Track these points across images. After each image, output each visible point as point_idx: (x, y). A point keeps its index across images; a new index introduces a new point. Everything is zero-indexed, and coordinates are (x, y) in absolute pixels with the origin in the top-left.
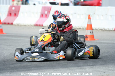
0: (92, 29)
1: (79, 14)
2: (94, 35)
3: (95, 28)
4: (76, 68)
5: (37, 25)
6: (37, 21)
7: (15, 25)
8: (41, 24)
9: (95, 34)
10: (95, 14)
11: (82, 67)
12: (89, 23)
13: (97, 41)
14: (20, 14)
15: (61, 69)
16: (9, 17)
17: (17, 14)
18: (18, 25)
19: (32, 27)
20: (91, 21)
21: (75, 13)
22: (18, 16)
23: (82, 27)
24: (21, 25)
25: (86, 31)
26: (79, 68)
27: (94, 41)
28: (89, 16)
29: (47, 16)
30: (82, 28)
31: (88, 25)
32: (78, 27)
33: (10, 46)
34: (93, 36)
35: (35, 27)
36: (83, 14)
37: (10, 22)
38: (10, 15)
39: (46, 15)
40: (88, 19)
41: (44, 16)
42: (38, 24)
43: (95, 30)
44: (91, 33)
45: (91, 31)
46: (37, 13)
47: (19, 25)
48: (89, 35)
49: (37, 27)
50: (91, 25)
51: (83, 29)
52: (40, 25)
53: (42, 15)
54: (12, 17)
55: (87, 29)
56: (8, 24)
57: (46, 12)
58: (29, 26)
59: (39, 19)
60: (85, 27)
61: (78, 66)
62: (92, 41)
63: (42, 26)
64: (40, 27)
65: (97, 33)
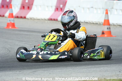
0: (109, 24)
1: (96, 9)
2: (112, 32)
3: (113, 24)
4: (90, 66)
5: (51, 19)
6: (52, 16)
7: (28, 19)
8: (55, 18)
9: (112, 30)
10: (113, 8)
11: (96, 66)
12: (106, 19)
13: (115, 38)
14: (34, 7)
15: (74, 67)
16: (22, 10)
18: (31, 19)
19: (46, 22)
20: (108, 16)
21: (92, 7)
22: (31, 9)
23: (99, 22)
24: (34, 19)
25: (103, 26)
26: (93, 66)
27: (112, 37)
28: (107, 10)
30: (98, 23)
31: (105, 20)
32: (95, 22)
34: (110, 32)
35: (49, 21)
36: (100, 9)
37: (23, 16)
38: (22, 8)
39: (61, 9)
40: (106, 14)
41: (59, 9)
42: (53, 18)
43: (113, 26)
44: (108, 29)
45: (108, 27)
46: (52, 7)
47: (33, 18)
49: (51, 21)
50: (108, 21)
51: (100, 24)
52: (54, 20)
53: (57, 9)
54: (26, 10)
55: (104, 24)
56: (21, 17)
57: (61, 6)
58: (43, 20)
59: (54, 13)
60: (102, 22)
61: (93, 65)
62: (109, 37)
63: (57, 20)
64: (54, 22)
65: (115, 29)
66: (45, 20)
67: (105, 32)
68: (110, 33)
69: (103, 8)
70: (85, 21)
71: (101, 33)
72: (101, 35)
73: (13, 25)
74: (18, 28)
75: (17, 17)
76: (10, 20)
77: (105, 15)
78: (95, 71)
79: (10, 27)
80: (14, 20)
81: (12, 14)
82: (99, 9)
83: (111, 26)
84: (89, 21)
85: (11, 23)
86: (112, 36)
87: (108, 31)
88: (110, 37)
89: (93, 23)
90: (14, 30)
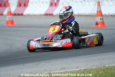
0: (102, 15)
1: (88, 1)
3: (105, 14)
4: (89, 56)
5: (47, 15)
7: (25, 16)
8: (51, 13)
9: (105, 21)
11: (94, 55)
12: (99, 10)
13: (108, 27)
16: (19, 8)
18: (28, 15)
19: (42, 17)
20: (100, 8)
22: (27, 6)
23: (92, 14)
25: (96, 17)
28: (99, 2)
30: (91, 15)
31: (98, 12)
32: (88, 14)
33: (22, 37)
35: (45, 17)
36: (92, 1)
37: (20, 13)
38: (19, 5)
39: (56, 4)
41: (54, 4)
42: (48, 13)
43: (105, 17)
44: (101, 19)
45: (101, 17)
46: (46, 2)
49: (47, 16)
50: (101, 12)
51: (93, 16)
52: (50, 15)
53: (51, 4)
54: (22, 7)
55: (97, 16)
56: (19, 15)
57: (55, 1)
58: (39, 15)
59: (49, 8)
60: (95, 14)
63: (52, 15)
64: (50, 16)
65: (107, 19)
66: (41, 15)
67: (98, 23)
68: (103, 23)
69: (94, 0)
70: (78, 14)
71: (95, 24)
72: (95, 26)
73: (12, 22)
74: (17, 25)
75: (15, 15)
76: (9, 18)
78: (94, 60)
79: (9, 25)
80: (12, 18)
81: (10, 12)
84: (82, 14)
85: (10, 20)
87: (101, 22)
88: (104, 27)
89: (87, 15)
90: (13, 27)
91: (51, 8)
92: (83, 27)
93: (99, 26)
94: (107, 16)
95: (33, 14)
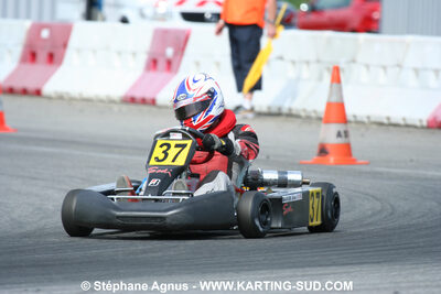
0: (344, 120)
1: (293, 62)
2: (352, 146)
3: (355, 116)
5: (133, 100)
6: (135, 86)
7: (49, 98)
8: (148, 95)
9: (356, 141)
10: (354, 61)
12: (334, 99)
13: (365, 168)
14: (70, 56)
16: (28, 67)
17: (56, 58)
18: (61, 97)
19: (115, 108)
20: (340, 90)
21: (281, 58)
22: (60, 62)
23: (304, 110)
24: (72, 99)
25: (323, 126)
27: (353, 166)
28: (336, 70)
29: (174, 65)
30: (303, 114)
31: (329, 105)
32: (290, 109)
34: (348, 147)
35: (125, 108)
36: (308, 63)
37: (31, 86)
40: (333, 81)
41: (162, 64)
42: (138, 94)
43: (353, 125)
44: (339, 135)
45: (341, 128)
46: (134, 54)
47: (66, 97)
48: (332, 145)
49: (133, 107)
50: (341, 106)
51: (308, 118)
52: (144, 101)
53: (153, 63)
54: (40, 67)
55: (327, 120)
56: (25, 92)
57: (170, 52)
58: (101, 101)
60: (315, 112)
62: (343, 166)
63: (153, 102)
64: (145, 108)
65: (362, 135)
66: (112, 102)
67: (329, 148)
68: (346, 150)
69: (318, 61)
71: (316, 150)
72: (315, 157)
74: (16, 130)
75: (11, 91)
77: (331, 87)
80: (1, 103)
82: (305, 66)
83: (349, 125)
84: (269, 108)
86: (353, 162)
87: (338, 145)
91: (152, 74)
92: (268, 157)
93: (332, 159)
94: (362, 123)
95: (81, 94)
